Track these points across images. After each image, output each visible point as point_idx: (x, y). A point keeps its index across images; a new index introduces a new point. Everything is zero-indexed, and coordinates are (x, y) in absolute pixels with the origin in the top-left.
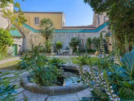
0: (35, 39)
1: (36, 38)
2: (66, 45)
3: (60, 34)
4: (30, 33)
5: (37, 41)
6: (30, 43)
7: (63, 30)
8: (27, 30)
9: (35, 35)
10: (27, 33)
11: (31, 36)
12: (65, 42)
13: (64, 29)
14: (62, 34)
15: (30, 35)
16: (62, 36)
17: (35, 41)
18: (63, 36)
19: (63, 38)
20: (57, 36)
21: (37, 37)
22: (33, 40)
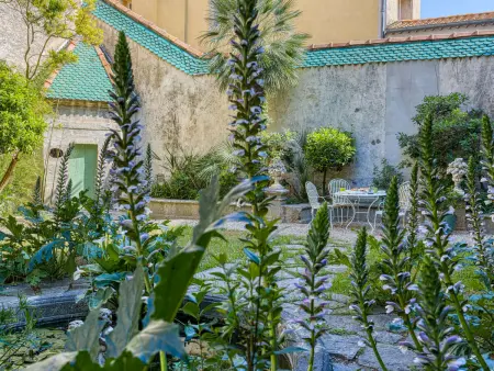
0: (193, 113)
1: (197, 110)
2: (381, 150)
3: (340, 72)
4: (167, 82)
5: (201, 126)
6: (166, 140)
7: (388, 43)
8: (154, 61)
9: (193, 91)
10: (153, 78)
11: (173, 95)
12: (378, 132)
13: (392, 38)
14: (353, 76)
15: (169, 89)
16: (356, 90)
17: (192, 124)
18: (363, 87)
19: (366, 104)
20: (325, 92)
21: (202, 104)
22: (184, 121)
